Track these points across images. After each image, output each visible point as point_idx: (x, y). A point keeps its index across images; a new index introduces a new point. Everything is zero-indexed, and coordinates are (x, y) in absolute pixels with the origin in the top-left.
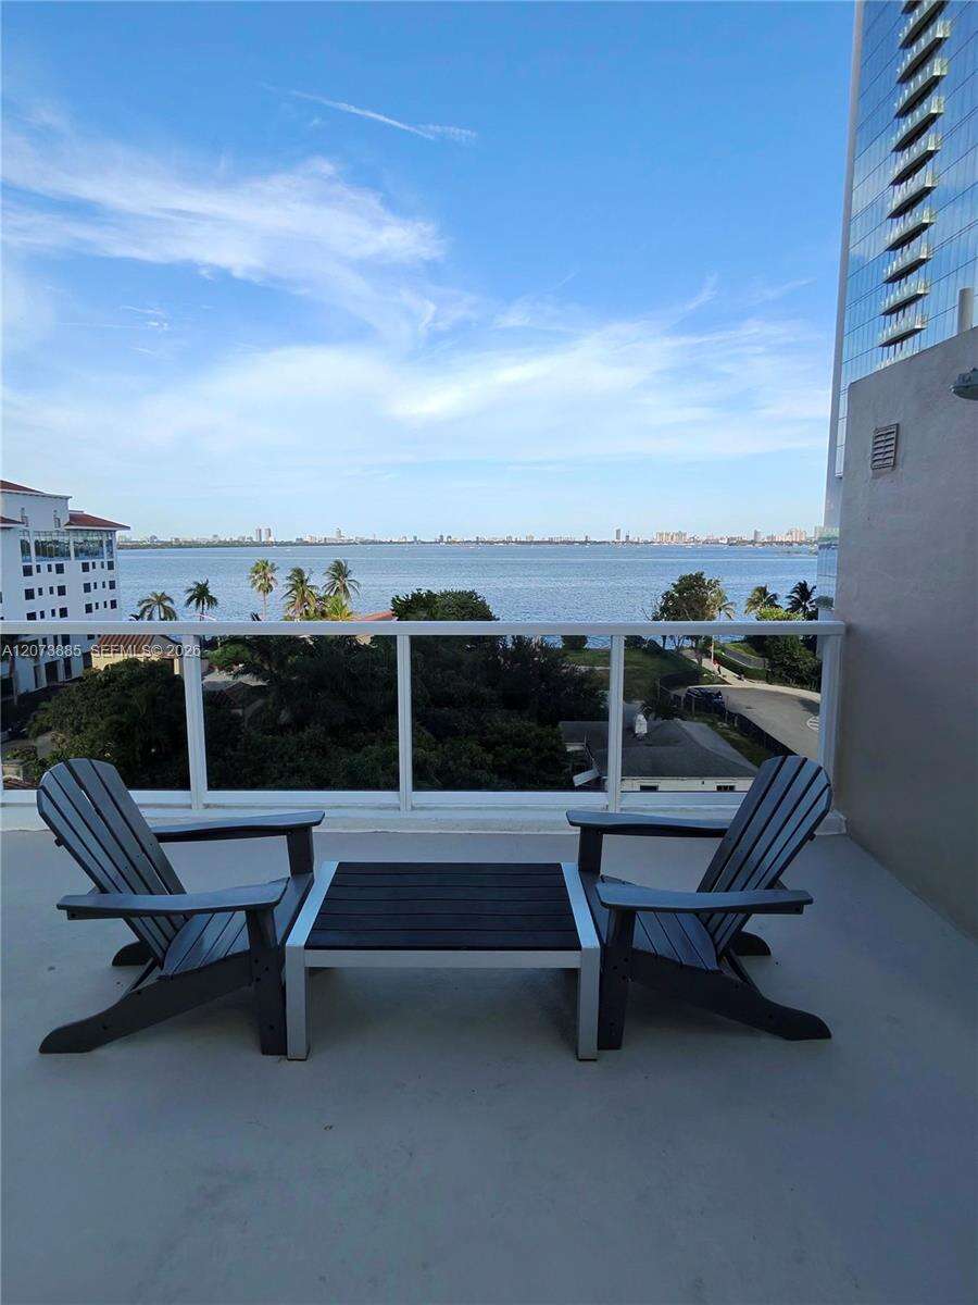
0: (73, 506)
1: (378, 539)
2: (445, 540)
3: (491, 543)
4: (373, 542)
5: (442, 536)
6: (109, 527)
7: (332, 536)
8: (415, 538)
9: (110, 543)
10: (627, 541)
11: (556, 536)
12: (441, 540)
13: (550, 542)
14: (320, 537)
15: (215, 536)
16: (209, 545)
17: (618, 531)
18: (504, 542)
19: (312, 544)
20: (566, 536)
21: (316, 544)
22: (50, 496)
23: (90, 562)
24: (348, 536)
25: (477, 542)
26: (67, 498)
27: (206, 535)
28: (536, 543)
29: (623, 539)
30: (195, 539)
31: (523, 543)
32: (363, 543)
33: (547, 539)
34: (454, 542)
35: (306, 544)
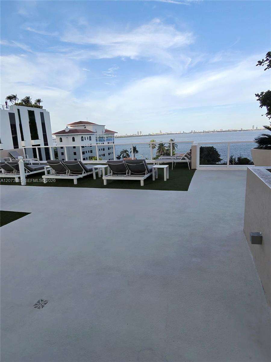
0: (106, 128)
1: (172, 133)
2: (193, 132)
3: (208, 132)
4: (171, 134)
5: (192, 131)
6: (113, 133)
7: (159, 132)
8: (184, 132)
9: (113, 137)
10: (257, 129)
11: (230, 129)
12: (192, 132)
13: (229, 131)
14: (155, 133)
15: (126, 134)
16: (125, 137)
17: (253, 126)
18: (212, 132)
19: (153, 135)
20: (234, 129)
21: (154, 135)
22: (100, 125)
23: (109, 142)
24: (163, 132)
25: (204, 132)
26: (104, 126)
27: (124, 135)
28: (224, 131)
29: (255, 128)
30: (121, 135)
31: (219, 131)
32: (168, 134)
33: (227, 130)
34: (196, 133)
35: (151, 135)
